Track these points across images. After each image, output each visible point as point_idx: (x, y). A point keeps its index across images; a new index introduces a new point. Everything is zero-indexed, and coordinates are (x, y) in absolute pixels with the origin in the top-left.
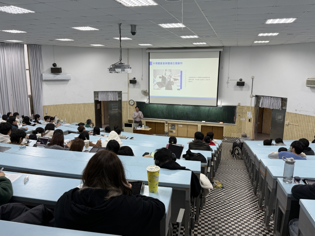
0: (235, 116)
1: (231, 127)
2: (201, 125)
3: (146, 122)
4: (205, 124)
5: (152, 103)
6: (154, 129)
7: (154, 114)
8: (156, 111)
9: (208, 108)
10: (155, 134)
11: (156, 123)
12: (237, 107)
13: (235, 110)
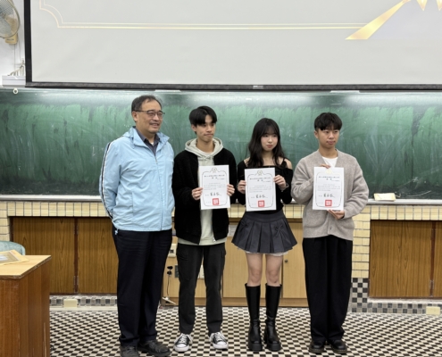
2: (367, 218)
3: (12, 219)
4: (392, 209)
5: (51, 85)
6: (62, 259)
7: (65, 168)
8: (76, 144)
9: (409, 109)
10: (77, 297)
11: (81, 225)
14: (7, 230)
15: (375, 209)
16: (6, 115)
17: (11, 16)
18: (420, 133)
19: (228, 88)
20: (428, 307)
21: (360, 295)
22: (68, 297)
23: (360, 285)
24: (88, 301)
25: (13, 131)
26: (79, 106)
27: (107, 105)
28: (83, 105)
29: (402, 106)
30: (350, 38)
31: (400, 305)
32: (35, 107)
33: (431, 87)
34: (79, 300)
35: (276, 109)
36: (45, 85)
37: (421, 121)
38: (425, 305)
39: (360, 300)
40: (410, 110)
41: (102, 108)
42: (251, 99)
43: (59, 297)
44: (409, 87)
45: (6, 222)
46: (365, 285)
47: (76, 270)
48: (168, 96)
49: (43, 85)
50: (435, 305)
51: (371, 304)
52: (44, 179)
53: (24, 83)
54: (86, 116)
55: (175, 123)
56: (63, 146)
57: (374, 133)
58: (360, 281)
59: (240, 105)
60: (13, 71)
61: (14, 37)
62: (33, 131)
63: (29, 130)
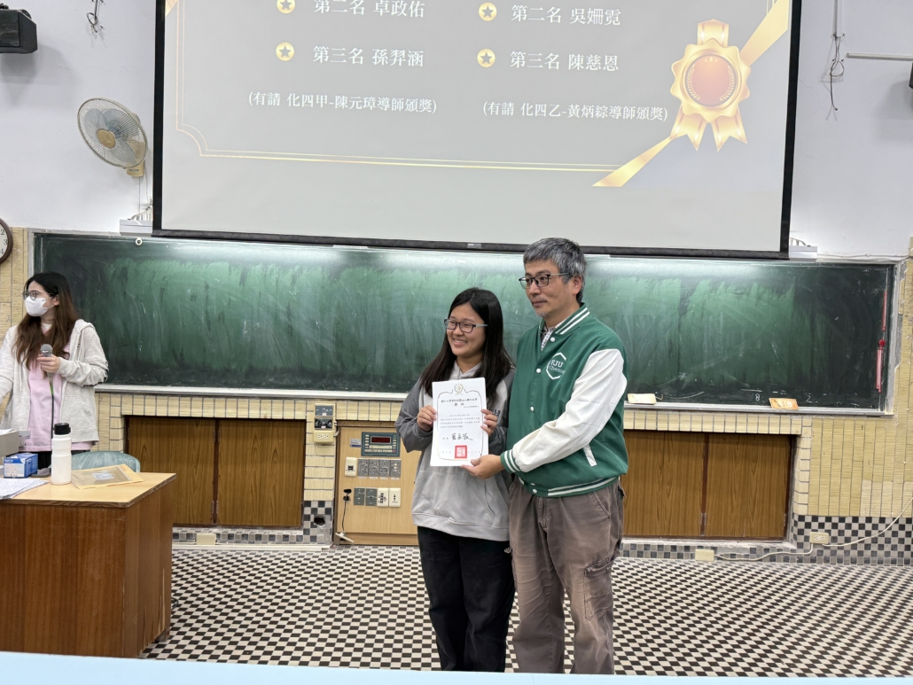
0: (886, 345)
1: (859, 439)
3: (128, 420)
4: (651, 415)
5: (187, 234)
6: (196, 477)
7: (204, 350)
8: (221, 317)
9: (676, 281)
10: (216, 530)
11: (223, 429)
12: (902, 275)
13: (881, 294)
14: (120, 434)
15: (629, 415)
16: (124, 274)
17: (136, 138)
18: (689, 315)
19: (433, 245)
20: (697, 550)
22: (203, 529)
24: (230, 537)
25: (134, 297)
26: (227, 265)
27: (266, 264)
28: (234, 263)
29: (667, 278)
30: (598, 184)
31: (660, 547)
32: (166, 263)
33: (705, 253)
34: (218, 535)
35: (499, 276)
36: (179, 234)
37: (691, 298)
38: (694, 548)
40: (677, 283)
41: (258, 267)
42: (464, 262)
43: (189, 530)
44: (676, 252)
45: (119, 424)
47: (215, 492)
48: (351, 255)
49: (176, 234)
50: (707, 548)
52: (175, 364)
53: (150, 230)
54: (236, 278)
55: (360, 292)
56: (203, 318)
57: (628, 312)
59: (449, 269)
60: (136, 213)
61: (139, 167)
62: (161, 297)
63: (156, 295)
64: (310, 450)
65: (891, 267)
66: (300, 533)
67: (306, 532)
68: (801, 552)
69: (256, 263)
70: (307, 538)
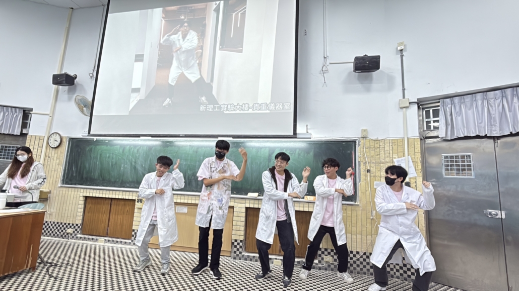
2: (243, 206)
3: (85, 198)
4: (256, 202)
7: (110, 175)
8: (116, 164)
10: (105, 238)
11: (113, 202)
12: (359, 145)
13: (351, 153)
14: (83, 202)
15: (248, 201)
16: (91, 150)
18: (272, 162)
19: (169, 136)
20: (274, 260)
21: (238, 250)
22: (101, 238)
23: (238, 244)
27: (130, 145)
28: (121, 146)
29: (263, 148)
32: (103, 146)
36: (95, 135)
38: (273, 259)
39: (238, 253)
40: (267, 150)
41: (128, 147)
43: (98, 238)
45: (83, 199)
46: (241, 244)
47: (108, 224)
50: (279, 259)
51: (244, 255)
52: (101, 179)
53: (87, 134)
56: (110, 164)
58: (239, 241)
63: (98, 157)
64: (136, 210)
65: (354, 142)
66: (130, 241)
67: (132, 241)
68: (320, 265)
69: (127, 145)
70: (132, 243)
